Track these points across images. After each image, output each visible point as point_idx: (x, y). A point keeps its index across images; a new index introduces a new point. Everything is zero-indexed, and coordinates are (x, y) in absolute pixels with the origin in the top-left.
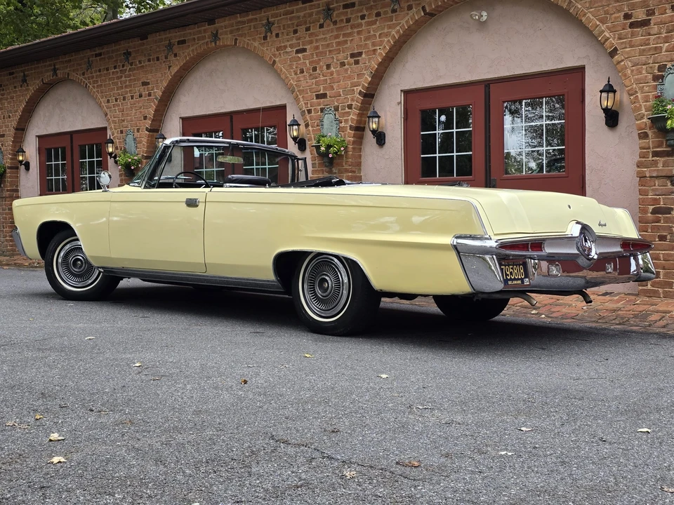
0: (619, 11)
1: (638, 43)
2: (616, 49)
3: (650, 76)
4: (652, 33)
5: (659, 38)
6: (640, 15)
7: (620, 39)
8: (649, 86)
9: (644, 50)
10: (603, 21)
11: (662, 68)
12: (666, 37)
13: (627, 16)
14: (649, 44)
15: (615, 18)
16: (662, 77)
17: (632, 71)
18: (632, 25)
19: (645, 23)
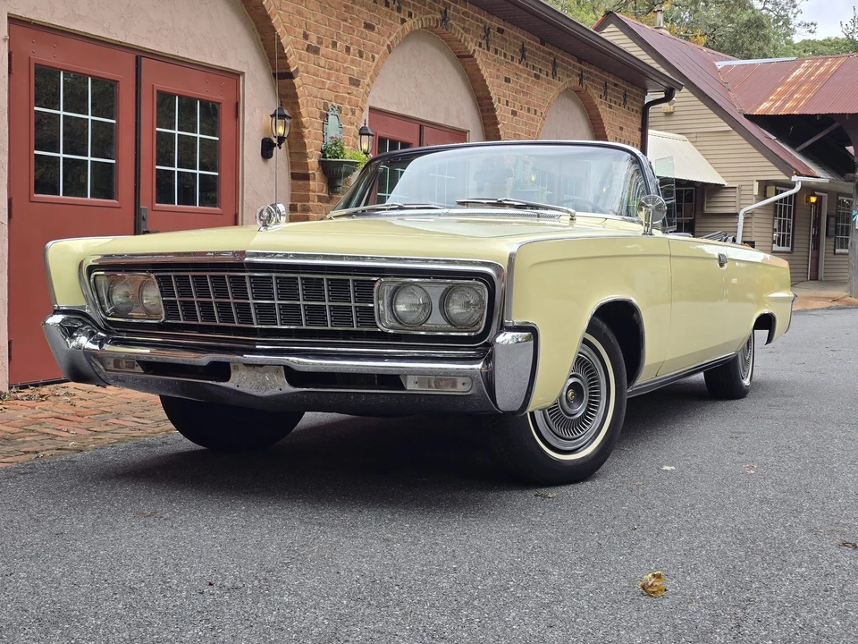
0: (300, 27)
1: (312, 71)
2: (297, 70)
3: (318, 113)
4: (321, 65)
5: (324, 72)
6: (313, 41)
7: (300, 59)
8: (318, 123)
9: (315, 81)
10: (288, 31)
11: (325, 105)
12: (329, 73)
13: (306, 36)
14: (317, 76)
15: (299, 33)
16: (327, 115)
17: (308, 101)
18: (309, 49)
19: (316, 51)
